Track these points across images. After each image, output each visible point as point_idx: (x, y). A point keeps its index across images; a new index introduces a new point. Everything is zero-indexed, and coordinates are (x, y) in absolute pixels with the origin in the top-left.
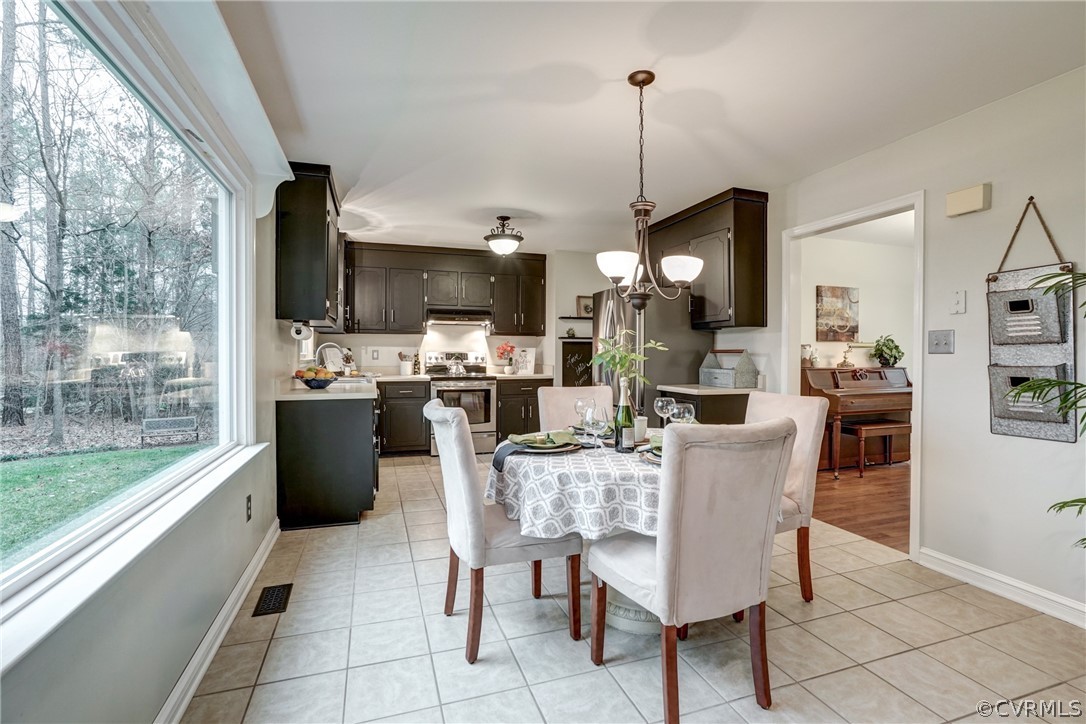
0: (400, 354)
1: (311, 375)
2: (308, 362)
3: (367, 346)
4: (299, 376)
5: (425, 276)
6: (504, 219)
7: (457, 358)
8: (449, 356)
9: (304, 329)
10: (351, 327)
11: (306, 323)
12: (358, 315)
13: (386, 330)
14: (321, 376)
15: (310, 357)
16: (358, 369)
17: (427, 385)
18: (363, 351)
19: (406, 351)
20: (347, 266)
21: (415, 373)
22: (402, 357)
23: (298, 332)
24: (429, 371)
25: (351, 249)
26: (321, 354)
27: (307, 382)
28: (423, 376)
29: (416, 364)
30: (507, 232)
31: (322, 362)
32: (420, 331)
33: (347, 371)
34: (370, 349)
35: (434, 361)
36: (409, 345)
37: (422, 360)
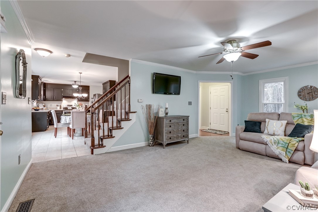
0: (57, 105)
1: (36, 108)
2: (35, 106)
3: (49, 103)
4: (33, 109)
5: (62, 90)
6: (75, 82)
7: (70, 106)
8: (68, 105)
9: (34, 101)
10: (45, 99)
11: (35, 100)
12: (47, 98)
13: (53, 100)
14: (38, 109)
15: (36, 106)
16: (47, 108)
17: (62, 111)
18: (48, 105)
19: (58, 104)
20: (44, 88)
21: (60, 109)
22: (57, 106)
23: (33, 101)
24: (63, 108)
25: (45, 85)
26: (38, 105)
27: (35, 110)
28: (62, 109)
29: (61, 107)
30: (76, 84)
31: (38, 107)
32: (61, 100)
33: (44, 108)
34: (50, 104)
35: (65, 107)
36: (59, 103)
37: (62, 106)
